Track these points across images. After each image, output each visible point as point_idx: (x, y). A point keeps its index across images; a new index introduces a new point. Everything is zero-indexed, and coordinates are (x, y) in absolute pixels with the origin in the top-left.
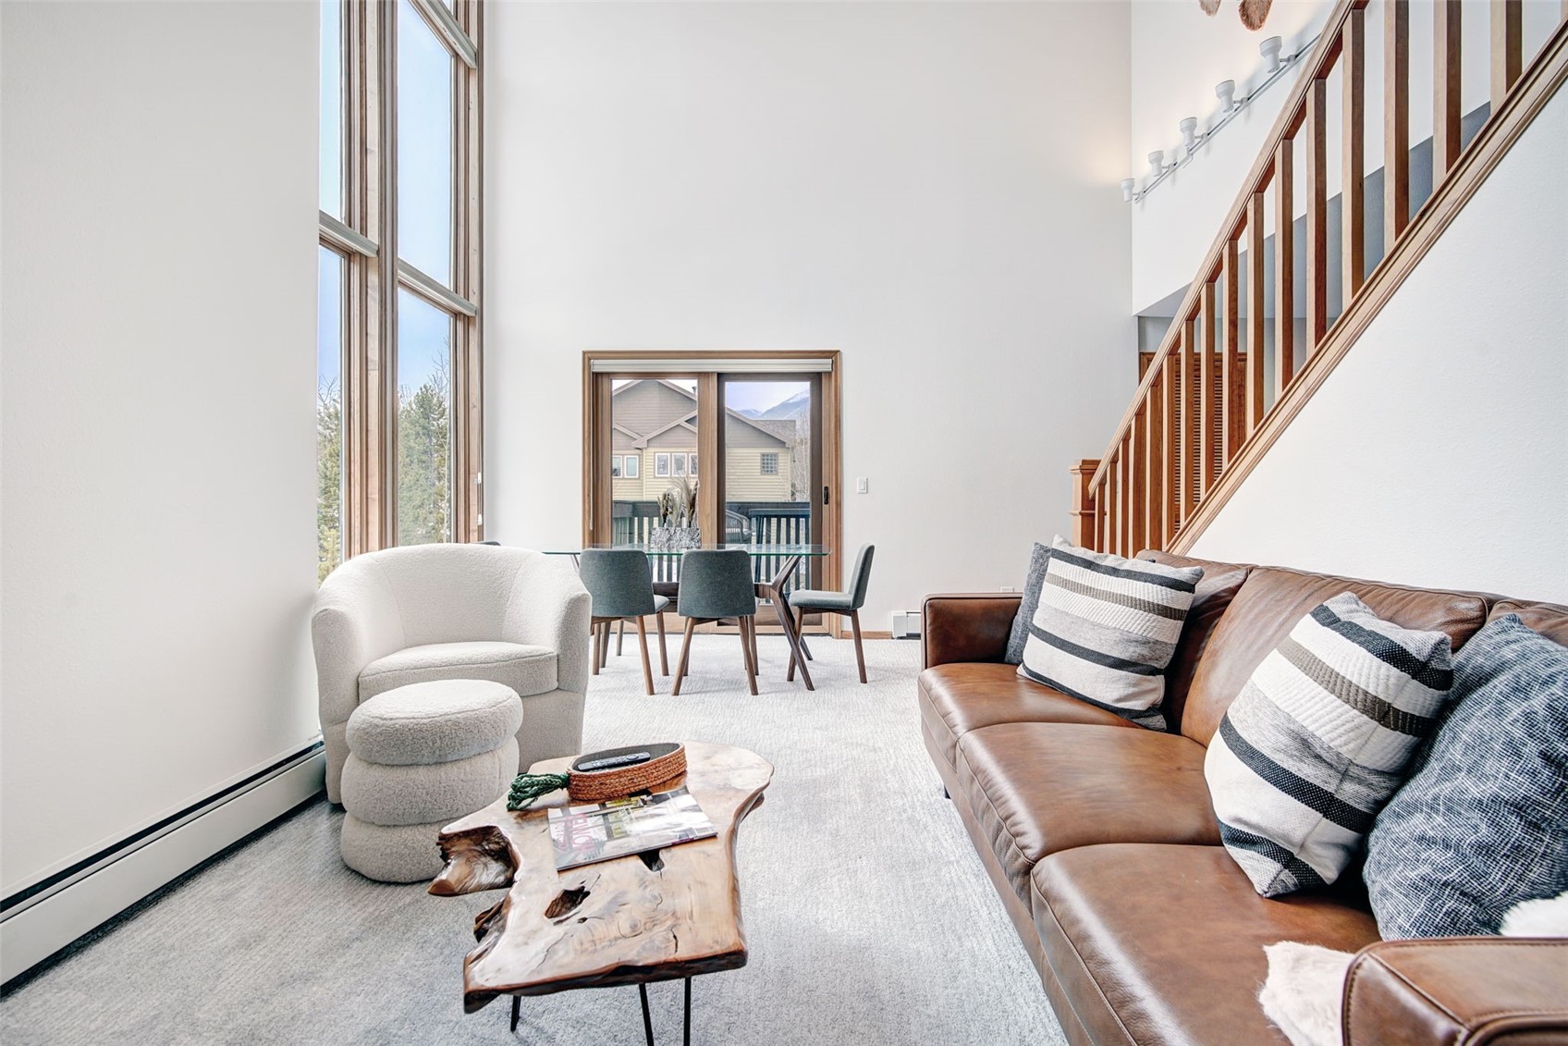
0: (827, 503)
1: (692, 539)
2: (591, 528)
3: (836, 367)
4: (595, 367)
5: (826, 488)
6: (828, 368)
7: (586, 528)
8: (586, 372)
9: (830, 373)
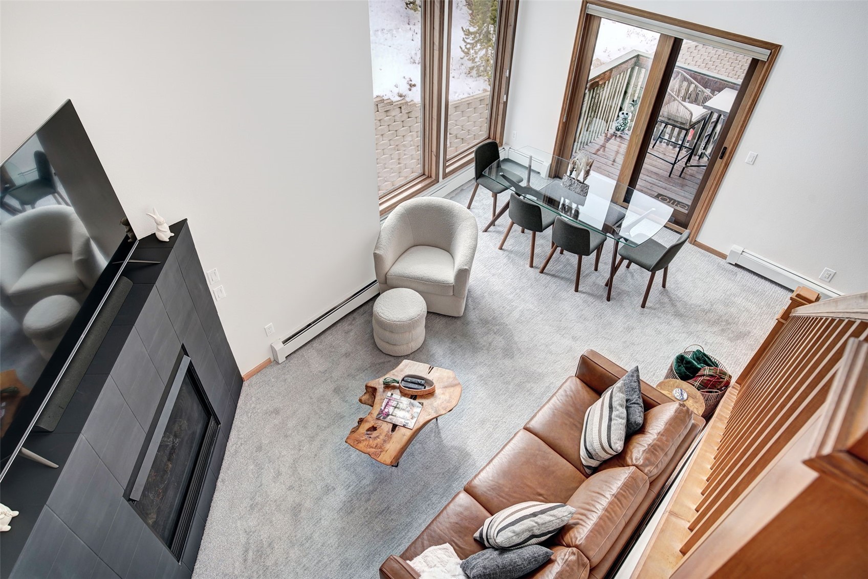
0: (721, 158)
1: (582, 191)
2: (564, 121)
3: (772, 59)
4: (589, 10)
5: (725, 148)
6: (765, 58)
7: (562, 119)
8: (583, 12)
9: (764, 63)
